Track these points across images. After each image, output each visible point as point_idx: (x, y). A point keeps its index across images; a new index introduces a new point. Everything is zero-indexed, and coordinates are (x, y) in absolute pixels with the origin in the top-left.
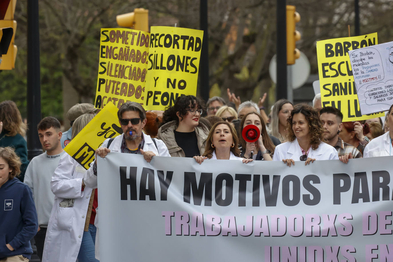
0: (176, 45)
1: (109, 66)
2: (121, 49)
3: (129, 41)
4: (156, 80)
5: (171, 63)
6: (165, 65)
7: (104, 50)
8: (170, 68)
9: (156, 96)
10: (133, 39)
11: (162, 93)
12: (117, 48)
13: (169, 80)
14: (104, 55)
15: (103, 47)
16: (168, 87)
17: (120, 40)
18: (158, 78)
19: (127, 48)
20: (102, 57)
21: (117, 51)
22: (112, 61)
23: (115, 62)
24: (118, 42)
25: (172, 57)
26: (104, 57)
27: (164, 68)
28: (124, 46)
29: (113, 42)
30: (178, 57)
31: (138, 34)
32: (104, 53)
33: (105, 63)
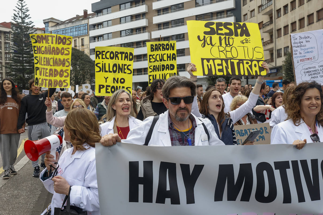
0: (117, 58)
1: (40, 59)
2: (46, 47)
3: (50, 41)
4: (106, 79)
5: (115, 69)
6: (111, 70)
7: (36, 49)
8: (115, 72)
9: (108, 88)
10: (52, 40)
11: (111, 86)
12: (43, 47)
13: (114, 79)
14: (36, 52)
15: (35, 47)
16: (114, 83)
17: (44, 41)
18: (107, 78)
19: (49, 46)
20: (35, 53)
21: (43, 49)
22: (41, 55)
23: (43, 56)
24: (43, 43)
25: (115, 65)
26: (36, 53)
27: (111, 72)
28: (47, 45)
29: (40, 43)
30: (119, 65)
31: (55, 37)
32: (36, 50)
33: (37, 57)
